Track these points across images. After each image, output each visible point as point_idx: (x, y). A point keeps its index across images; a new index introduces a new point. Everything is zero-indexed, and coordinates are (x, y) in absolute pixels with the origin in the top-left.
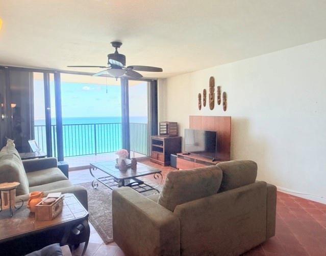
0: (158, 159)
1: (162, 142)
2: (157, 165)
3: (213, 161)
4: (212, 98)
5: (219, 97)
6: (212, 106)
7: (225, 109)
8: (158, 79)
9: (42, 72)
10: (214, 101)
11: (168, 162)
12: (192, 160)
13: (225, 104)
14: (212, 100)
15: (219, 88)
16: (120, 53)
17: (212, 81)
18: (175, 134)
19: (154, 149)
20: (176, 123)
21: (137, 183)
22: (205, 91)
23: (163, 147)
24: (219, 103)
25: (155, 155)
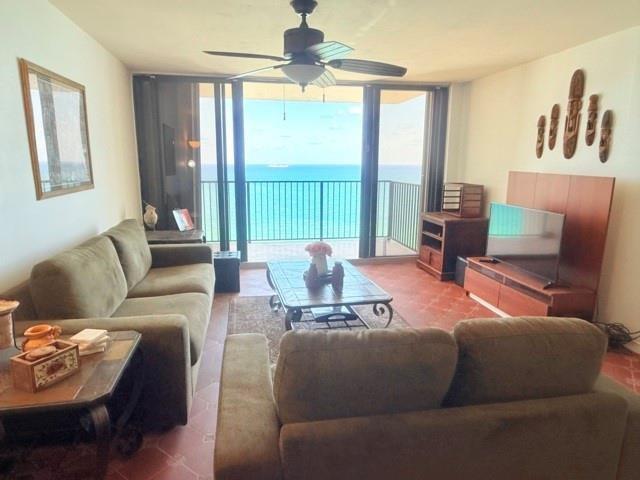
0: (430, 263)
1: (441, 227)
2: (427, 275)
3: (545, 288)
4: (572, 128)
5: (591, 125)
6: (570, 150)
7: (604, 157)
8: (450, 83)
9: (211, 82)
10: (576, 137)
11: (451, 274)
12: (498, 278)
13: (605, 143)
14: (572, 134)
15: (595, 100)
16: (311, 25)
17: (578, 82)
18: (477, 211)
19: (426, 241)
20: (481, 187)
21: (343, 317)
22: (556, 110)
23: (442, 239)
24: (590, 140)
25: (426, 255)
